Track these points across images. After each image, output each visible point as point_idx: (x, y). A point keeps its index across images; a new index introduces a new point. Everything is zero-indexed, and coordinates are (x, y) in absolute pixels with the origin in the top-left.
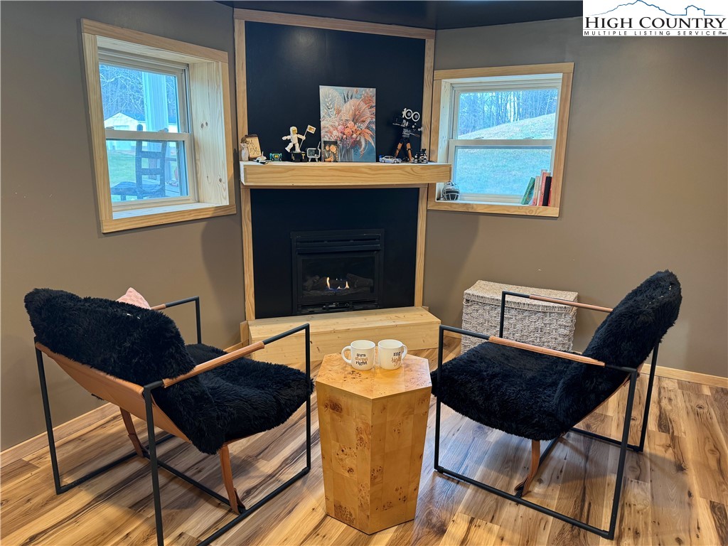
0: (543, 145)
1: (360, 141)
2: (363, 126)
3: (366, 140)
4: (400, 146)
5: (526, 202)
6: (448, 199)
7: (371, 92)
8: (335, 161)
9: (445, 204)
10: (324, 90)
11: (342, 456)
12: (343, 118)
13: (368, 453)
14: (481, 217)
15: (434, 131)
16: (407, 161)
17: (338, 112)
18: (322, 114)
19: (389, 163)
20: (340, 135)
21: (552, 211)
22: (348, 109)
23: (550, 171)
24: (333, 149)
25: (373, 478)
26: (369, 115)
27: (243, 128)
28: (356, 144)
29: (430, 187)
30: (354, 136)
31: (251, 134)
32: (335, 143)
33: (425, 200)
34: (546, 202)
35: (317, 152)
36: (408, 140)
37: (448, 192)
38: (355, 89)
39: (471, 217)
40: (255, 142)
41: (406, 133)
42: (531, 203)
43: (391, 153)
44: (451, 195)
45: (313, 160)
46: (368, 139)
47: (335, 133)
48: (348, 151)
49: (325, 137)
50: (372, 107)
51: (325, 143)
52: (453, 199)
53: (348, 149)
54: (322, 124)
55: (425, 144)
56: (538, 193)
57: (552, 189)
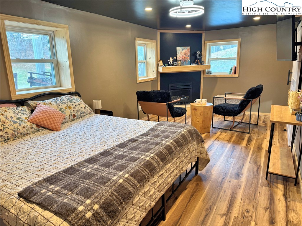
0: (233, 59)
1: (186, 60)
2: (187, 56)
3: (188, 60)
4: (196, 61)
5: (230, 74)
6: (209, 74)
7: (189, 47)
8: (180, 65)
9: (209, 76)
10: (178, 48)
11: (196, 119)
12: (182, 54)
13: (202, 117)
14: (218, 78)
15: (205, 56)
16: (198, 64)
17: (181, 53)
18: (177, 54)
19: (194, 65)
20: (181, 59)
21: (237, 75)
22: (183, 52)
23: (236, 65)
24: (180, 62)
25: (203, 122)
26: (189, 53)
27: (159, 59)
28: (185, 61)
29: (204, 71)
30: (185, 59)
31: (160, 60)
32: (180, 61)
33: (203, 75)
34: (235, 73)
35: (176, 63)
36: (198, 59)
37: (209, 72)
38: (185, 47)
39: (216, 78)
40: (161, 61)
41: (198, 57)
42: (231, 74)
43: (194, 63)
44: (210, 73)
45: (175, 65)
46: (188, 59)
47: (180, 58)
48: (183, 63)
49: (178, 59)
50: (189, 51)
51: (178, 61)
52: (210, 74)
53: (183, 62)
54: (177, 56)
55: (203, 60)
56: (233, 71)
57: (236, 70)
